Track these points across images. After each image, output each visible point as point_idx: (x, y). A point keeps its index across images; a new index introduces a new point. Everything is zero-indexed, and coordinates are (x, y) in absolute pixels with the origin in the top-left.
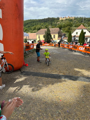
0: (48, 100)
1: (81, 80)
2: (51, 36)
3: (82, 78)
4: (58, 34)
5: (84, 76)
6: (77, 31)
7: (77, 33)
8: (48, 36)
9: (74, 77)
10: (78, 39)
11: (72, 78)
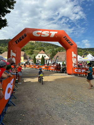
6: (39, 55)
7: (39, 56)
10: (41, 61)
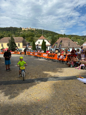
0: (28, 103)
1: (51, 80)
2: (15, 44)
3: (51, 79)
4: (23, 43)
5: (52, 77)
8: (12, 44)
9: (44, 79)
10: (41, 48)
11: (43, 80)
